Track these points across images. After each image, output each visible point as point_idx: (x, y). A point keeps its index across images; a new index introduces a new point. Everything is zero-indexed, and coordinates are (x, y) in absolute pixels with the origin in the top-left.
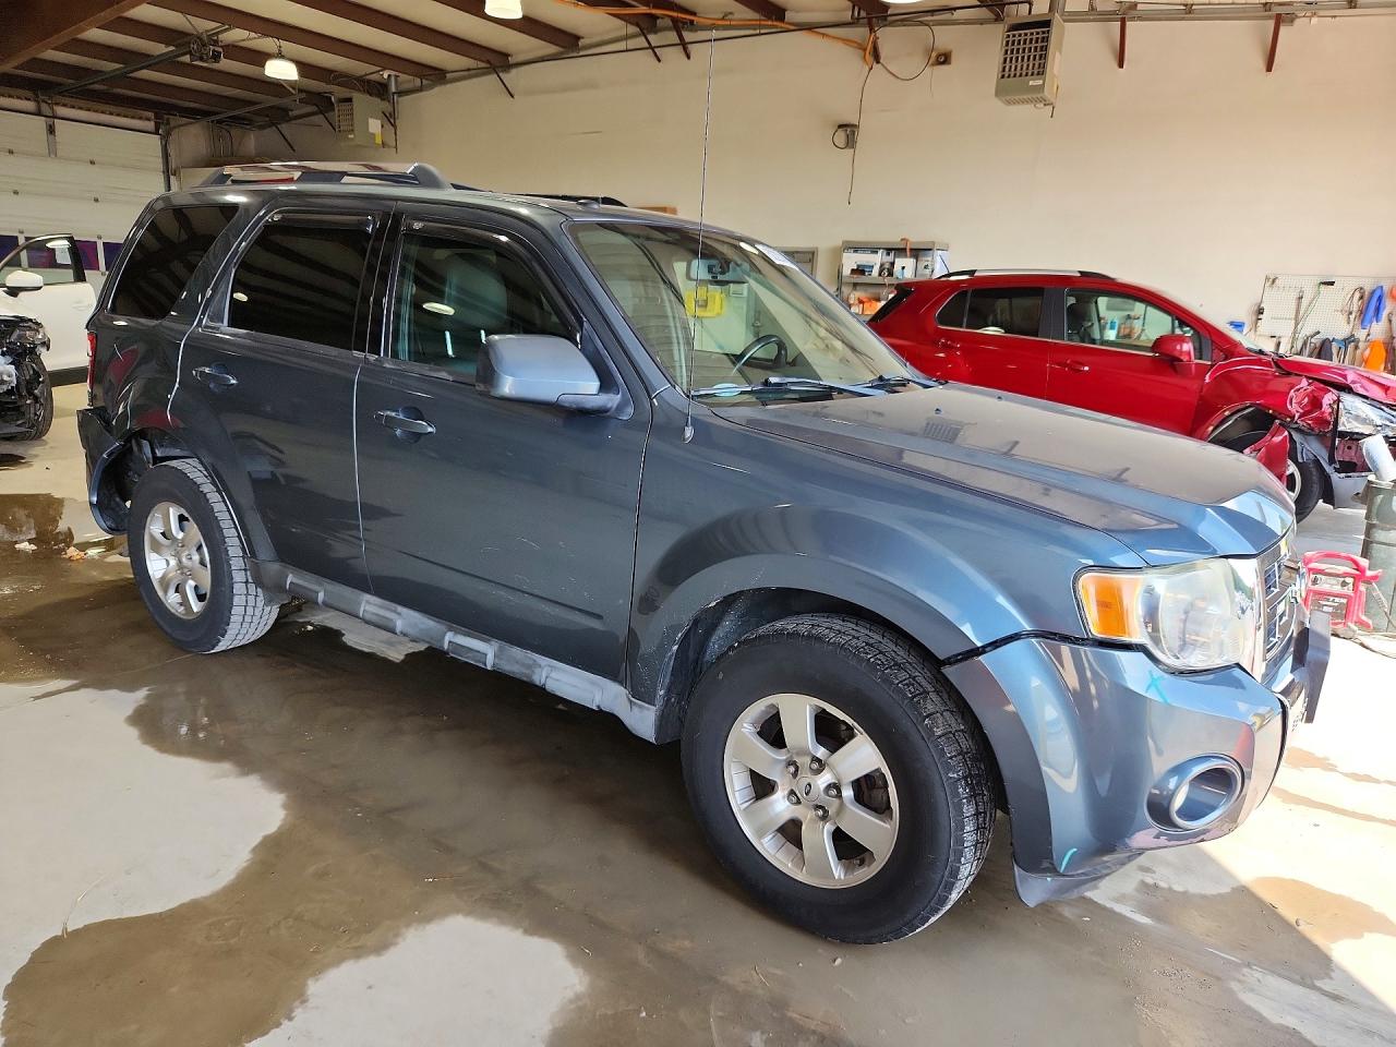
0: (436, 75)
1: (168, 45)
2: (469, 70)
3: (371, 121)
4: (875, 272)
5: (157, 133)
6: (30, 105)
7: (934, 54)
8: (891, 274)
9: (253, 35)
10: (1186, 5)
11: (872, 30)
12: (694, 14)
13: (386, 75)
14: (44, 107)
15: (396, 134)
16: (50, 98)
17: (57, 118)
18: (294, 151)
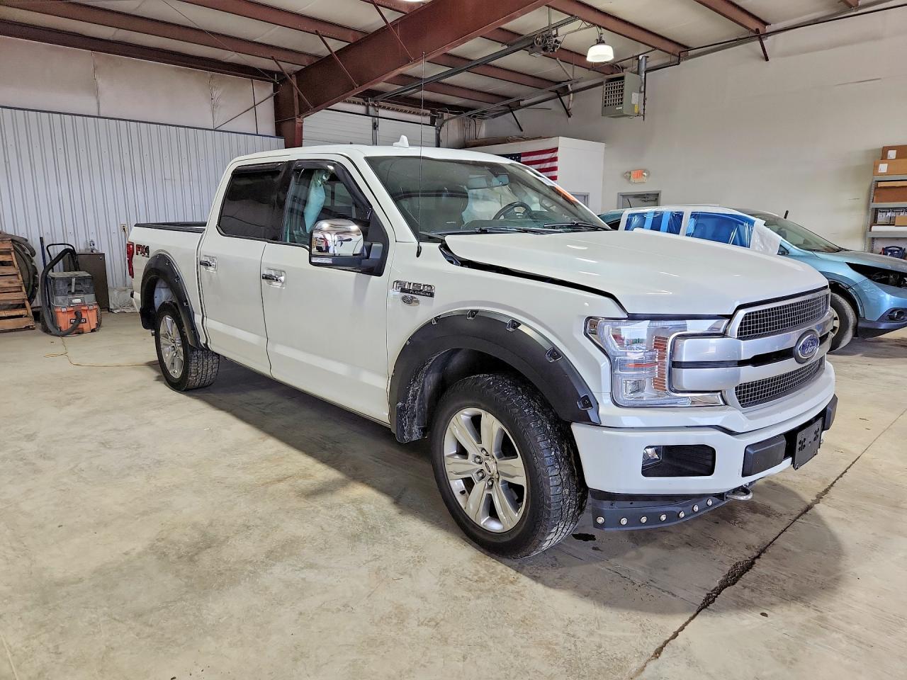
3: (633, 95)
5: (432, 124)
6: (361, 109)
13: (640, 57)
14: (371, 109)
15: (644, 104)
16: (375, 101)
17: (378, 117)
18: (522, 130)
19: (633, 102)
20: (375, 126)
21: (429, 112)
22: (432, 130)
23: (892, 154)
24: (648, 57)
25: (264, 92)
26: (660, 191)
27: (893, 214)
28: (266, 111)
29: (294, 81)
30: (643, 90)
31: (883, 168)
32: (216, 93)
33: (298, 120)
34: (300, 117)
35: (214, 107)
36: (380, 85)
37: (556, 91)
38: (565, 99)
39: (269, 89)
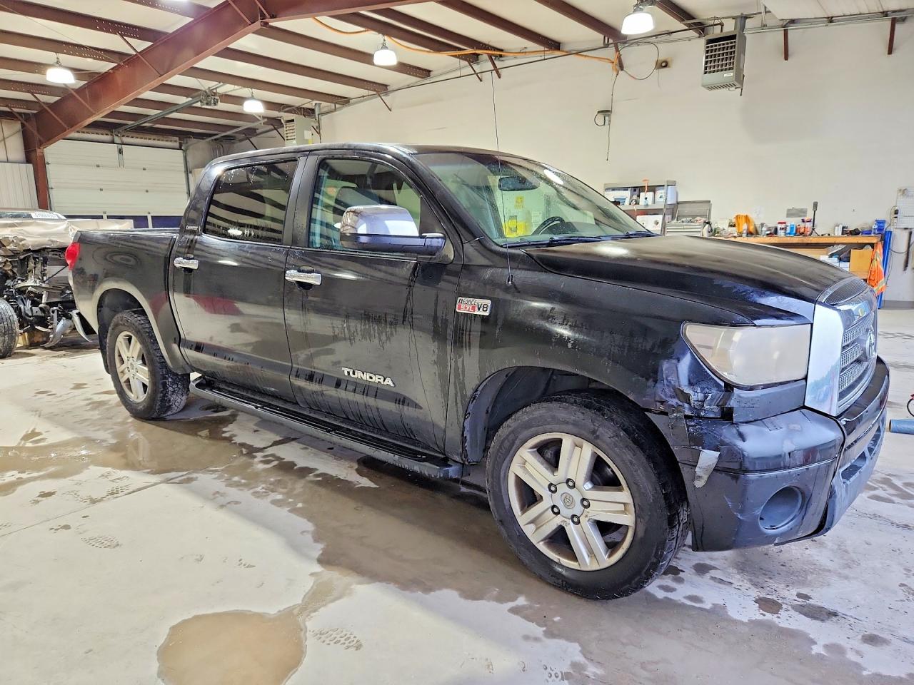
0: (345, 101)
1: (187, 97)
2: (363, 96)
3: (306, 132)
4: (627, 202)
5: (180, 149)
6: (108, 138)
7: (659, 62)
8: (637, 203)
9: (236, 87)
10: (828, 18)
11: (617, 50)
12: (502, 50)
14: (115, 138)
16: (119, 132)
17: (123, 144)
20: (120, 152)
21: (177, 139)
22: (180, 153)
25: (15, 127)
28: (15, 144)
29: (33, 120)
33: (38, 151)
34: (40, 148)
37: (274, 125)
39: (18, 126)
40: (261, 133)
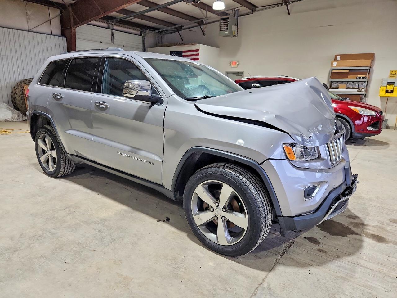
3: (233, 26)
5: (141, 35)
6: (105, 25)
13: (236, 10)
14: (111, 26)
15: (237, 31)
16: (112, 22)
17: (114, 30)
18: (183, 41)
19: (233, 30)
20: (113, 34)
21: (139, 29)
22: (141, 38)
23: (338, 58)
24: (239, 9)
25: (54, 13)
26: (244, 71)
27: (338, 84)
28: (56, 23)
29: (70, 9)
30: (237, 24)
31: (335, 64)
32: (29, 13)
33: (73, 28)
34: (74, 27)
35: (28, 20)
36: (113, 14)
37: (198, 23)
38: (202, 27)
39: (58, 12)
40: (185, 29)
